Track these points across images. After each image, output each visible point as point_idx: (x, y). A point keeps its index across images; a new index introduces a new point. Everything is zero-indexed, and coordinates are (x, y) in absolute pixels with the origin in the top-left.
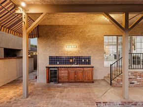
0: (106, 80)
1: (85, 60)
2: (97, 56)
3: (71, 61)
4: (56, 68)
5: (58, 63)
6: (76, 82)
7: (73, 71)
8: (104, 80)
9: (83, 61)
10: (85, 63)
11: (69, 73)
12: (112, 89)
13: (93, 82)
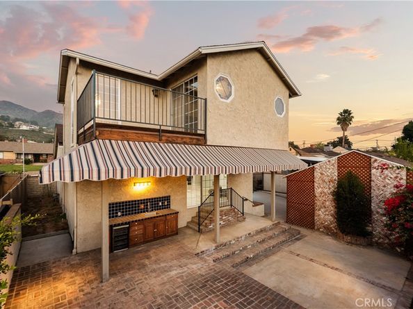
0: (191, 226)
1: (162, 203)
2: (179, 194)
3: (142, 206)
4: (126, 224)
5: (119, 214)
6: (155, 239)
7: (151, 224)
8: (187, 227)
9: (160, 204)
10: (164, 207)
11: (145, 228)
12: (202, 236)
13: (177, 234)
